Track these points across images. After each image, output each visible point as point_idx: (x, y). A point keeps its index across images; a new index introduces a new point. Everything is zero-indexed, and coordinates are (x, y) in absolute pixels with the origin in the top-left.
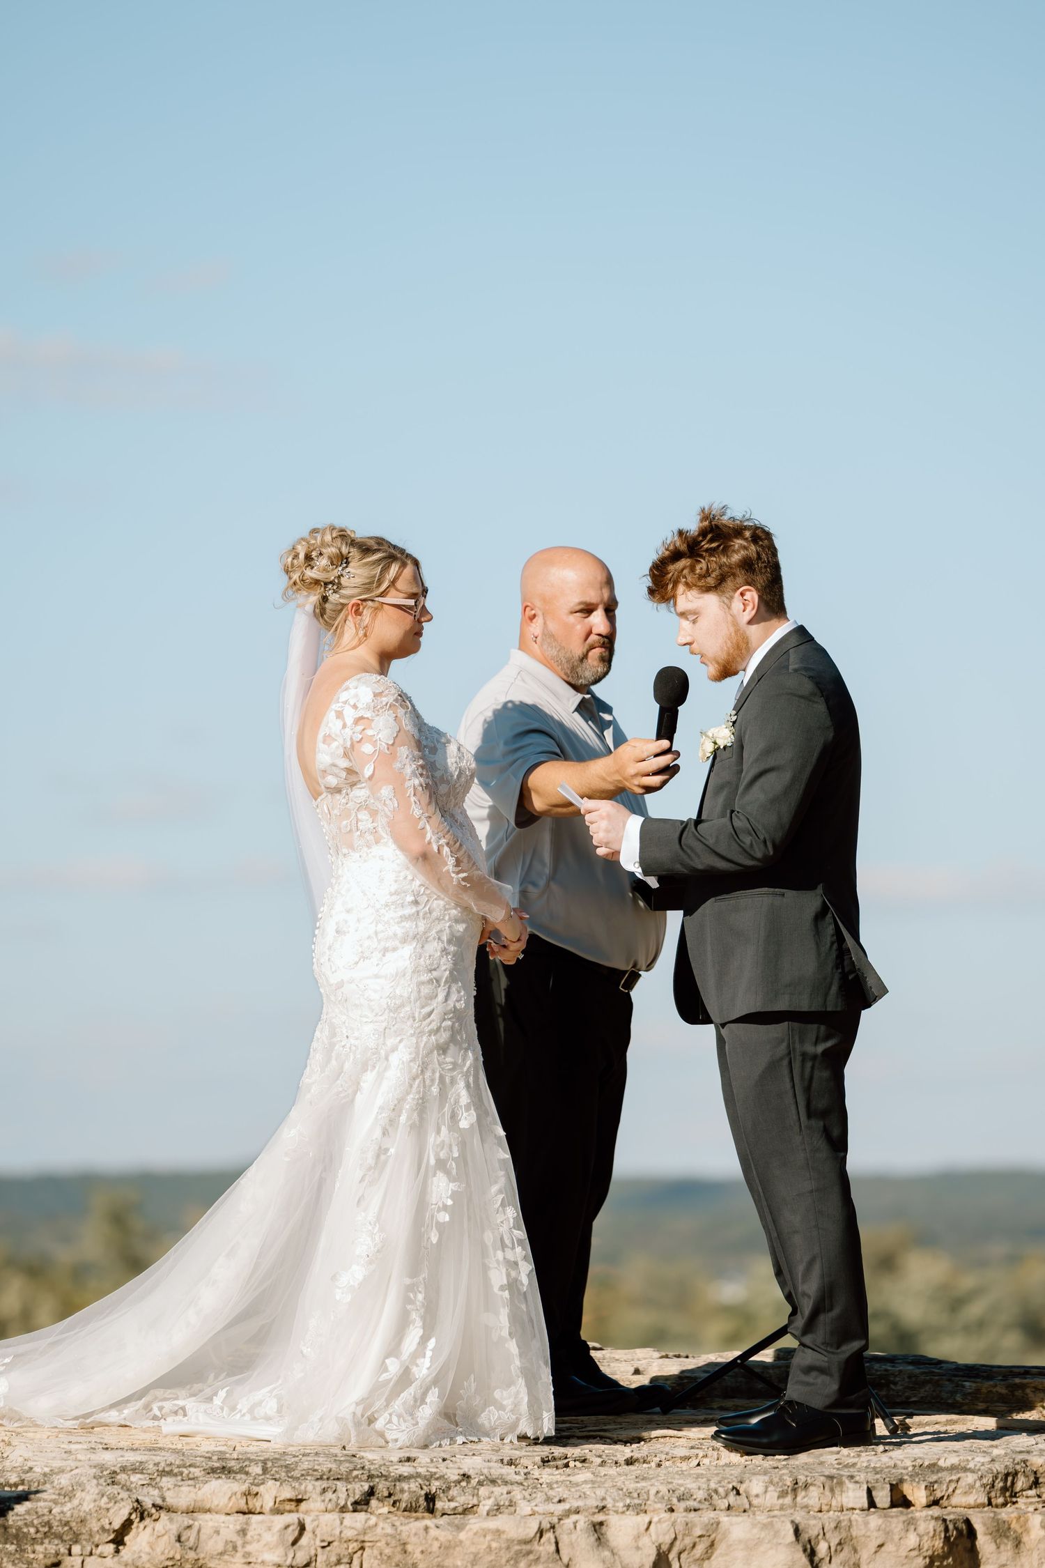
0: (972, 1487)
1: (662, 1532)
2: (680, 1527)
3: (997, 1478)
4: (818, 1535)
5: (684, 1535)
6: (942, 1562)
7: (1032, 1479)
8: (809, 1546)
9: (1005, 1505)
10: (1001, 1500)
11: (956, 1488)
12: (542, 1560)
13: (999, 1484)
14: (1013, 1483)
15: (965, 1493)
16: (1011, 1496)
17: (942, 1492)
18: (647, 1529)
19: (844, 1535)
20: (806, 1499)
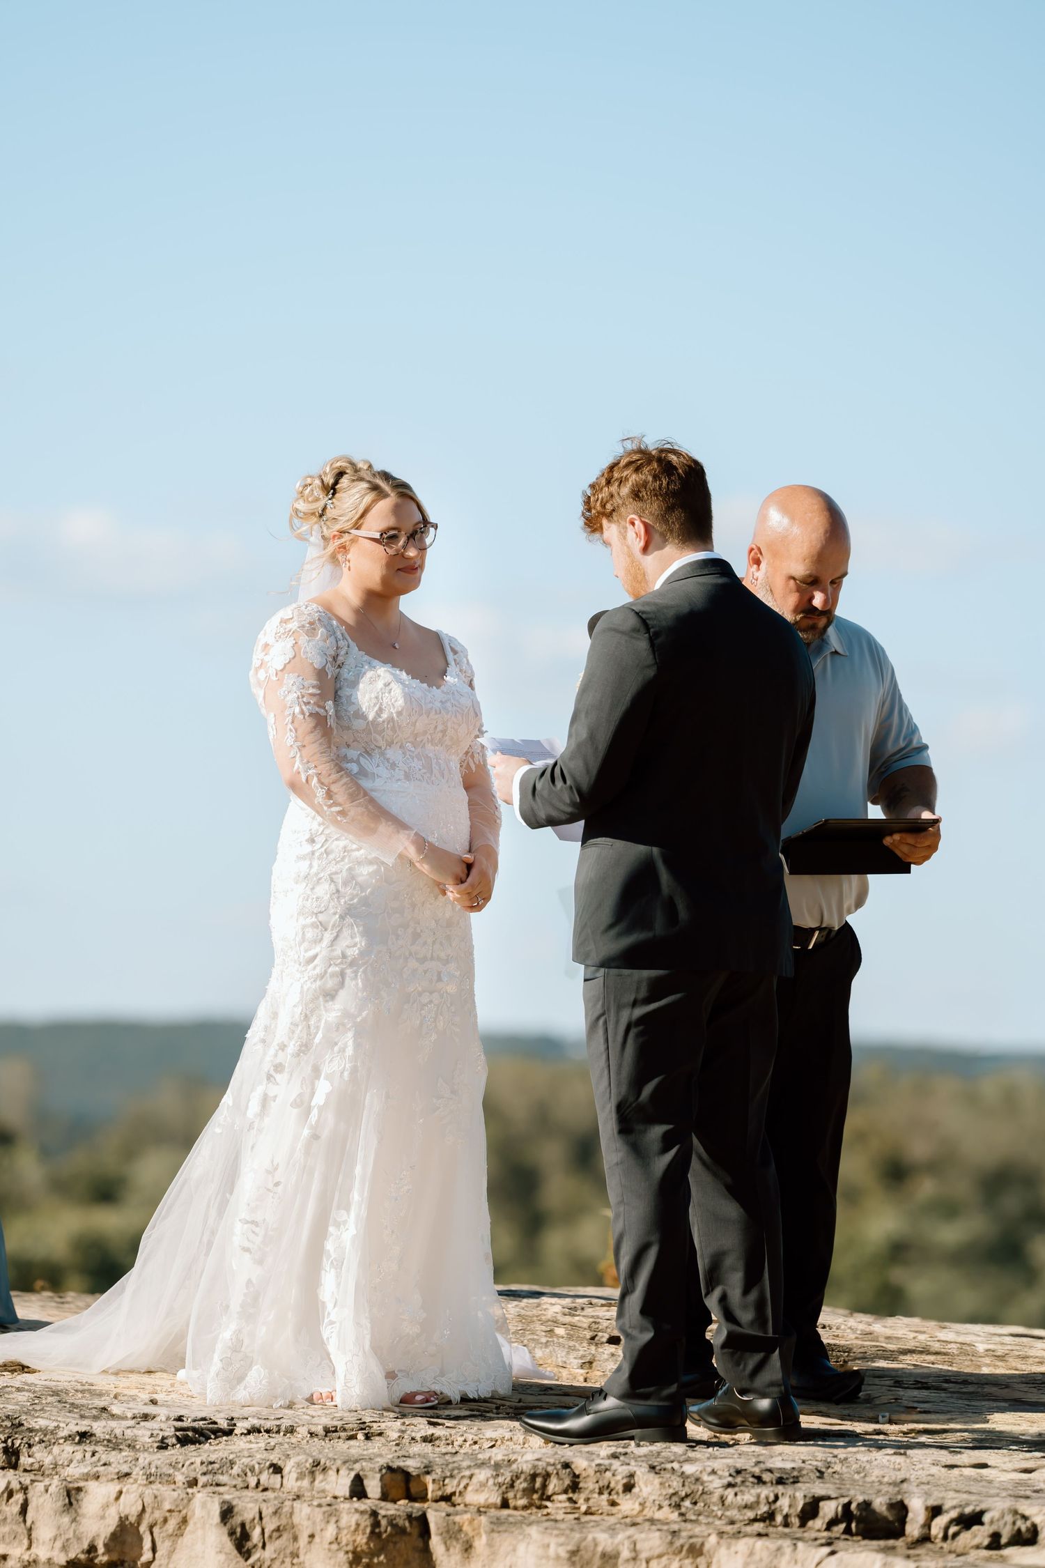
0: (483, 1485)
1: (130, 1506)
2: (148, 1500)
3: (518, 1477)
4: (254, 1519)
5: (153, 1508)
6: (371, 1559)
7: (567, 1482)
8: (239, 1530)
9: (525, 1508)
10: (522, 1502)
11: (468, 1484)
12: (9, 1521)
13: (521, 1485)
14: (544, 1486)
15: (477, 1490)
16: (541, 1499)
17: (452, 1487)
18: (117, 1498)
19: (284, 1521)
20: (323, 1484)
